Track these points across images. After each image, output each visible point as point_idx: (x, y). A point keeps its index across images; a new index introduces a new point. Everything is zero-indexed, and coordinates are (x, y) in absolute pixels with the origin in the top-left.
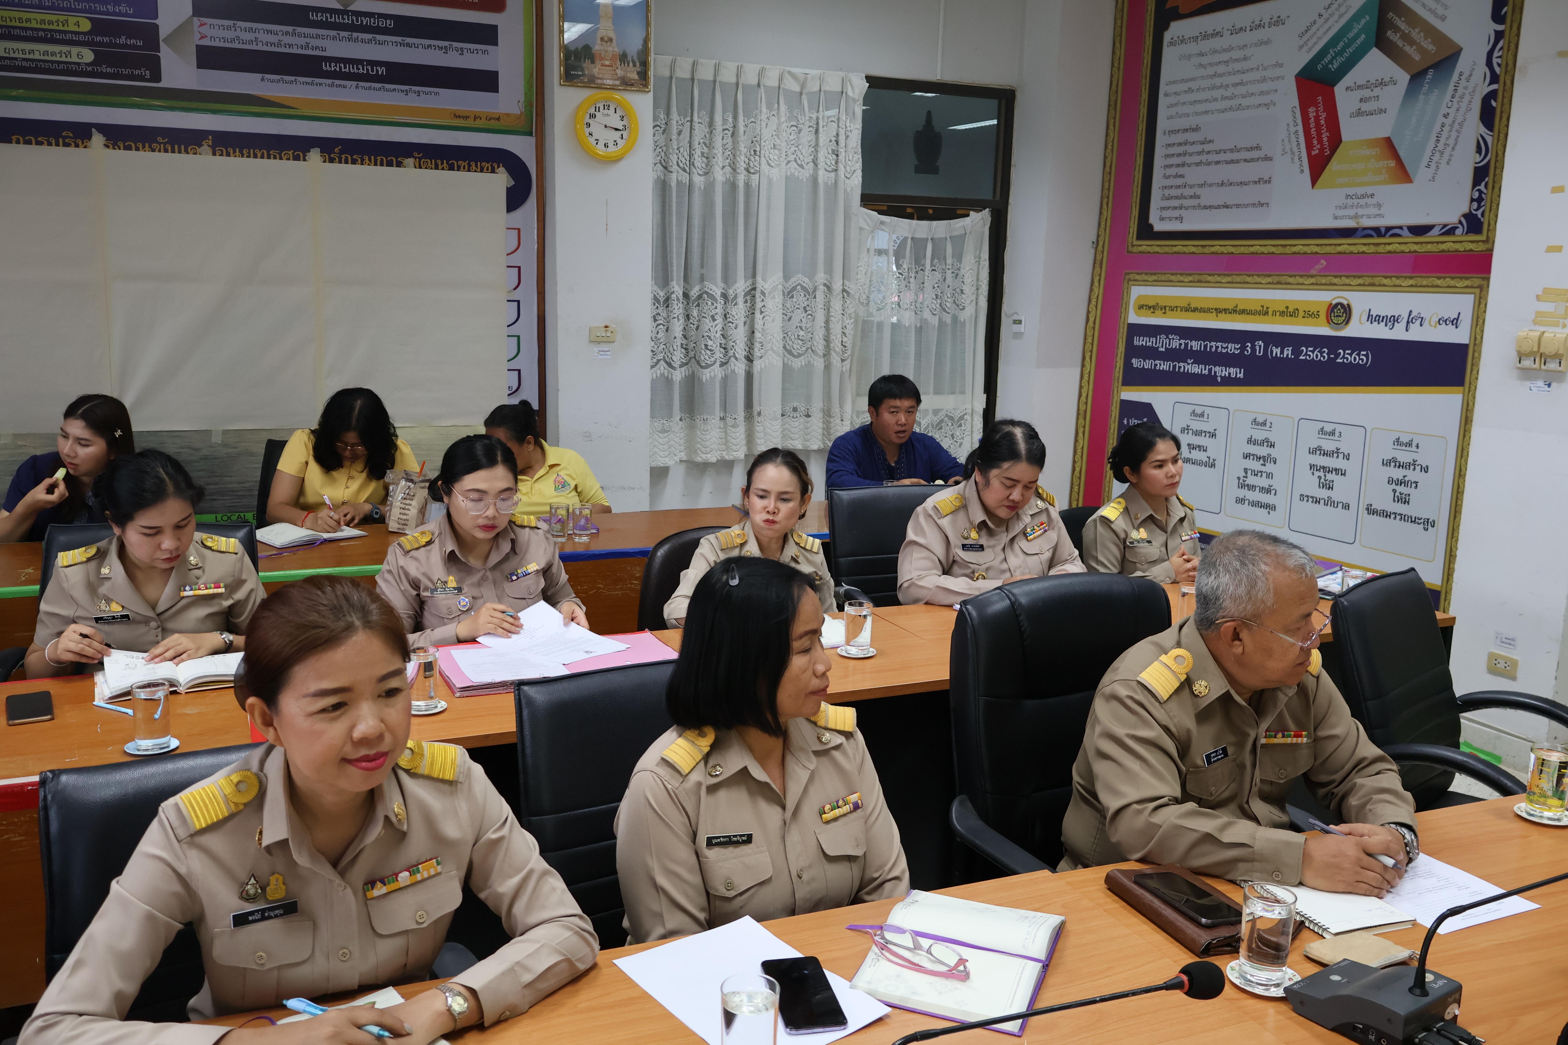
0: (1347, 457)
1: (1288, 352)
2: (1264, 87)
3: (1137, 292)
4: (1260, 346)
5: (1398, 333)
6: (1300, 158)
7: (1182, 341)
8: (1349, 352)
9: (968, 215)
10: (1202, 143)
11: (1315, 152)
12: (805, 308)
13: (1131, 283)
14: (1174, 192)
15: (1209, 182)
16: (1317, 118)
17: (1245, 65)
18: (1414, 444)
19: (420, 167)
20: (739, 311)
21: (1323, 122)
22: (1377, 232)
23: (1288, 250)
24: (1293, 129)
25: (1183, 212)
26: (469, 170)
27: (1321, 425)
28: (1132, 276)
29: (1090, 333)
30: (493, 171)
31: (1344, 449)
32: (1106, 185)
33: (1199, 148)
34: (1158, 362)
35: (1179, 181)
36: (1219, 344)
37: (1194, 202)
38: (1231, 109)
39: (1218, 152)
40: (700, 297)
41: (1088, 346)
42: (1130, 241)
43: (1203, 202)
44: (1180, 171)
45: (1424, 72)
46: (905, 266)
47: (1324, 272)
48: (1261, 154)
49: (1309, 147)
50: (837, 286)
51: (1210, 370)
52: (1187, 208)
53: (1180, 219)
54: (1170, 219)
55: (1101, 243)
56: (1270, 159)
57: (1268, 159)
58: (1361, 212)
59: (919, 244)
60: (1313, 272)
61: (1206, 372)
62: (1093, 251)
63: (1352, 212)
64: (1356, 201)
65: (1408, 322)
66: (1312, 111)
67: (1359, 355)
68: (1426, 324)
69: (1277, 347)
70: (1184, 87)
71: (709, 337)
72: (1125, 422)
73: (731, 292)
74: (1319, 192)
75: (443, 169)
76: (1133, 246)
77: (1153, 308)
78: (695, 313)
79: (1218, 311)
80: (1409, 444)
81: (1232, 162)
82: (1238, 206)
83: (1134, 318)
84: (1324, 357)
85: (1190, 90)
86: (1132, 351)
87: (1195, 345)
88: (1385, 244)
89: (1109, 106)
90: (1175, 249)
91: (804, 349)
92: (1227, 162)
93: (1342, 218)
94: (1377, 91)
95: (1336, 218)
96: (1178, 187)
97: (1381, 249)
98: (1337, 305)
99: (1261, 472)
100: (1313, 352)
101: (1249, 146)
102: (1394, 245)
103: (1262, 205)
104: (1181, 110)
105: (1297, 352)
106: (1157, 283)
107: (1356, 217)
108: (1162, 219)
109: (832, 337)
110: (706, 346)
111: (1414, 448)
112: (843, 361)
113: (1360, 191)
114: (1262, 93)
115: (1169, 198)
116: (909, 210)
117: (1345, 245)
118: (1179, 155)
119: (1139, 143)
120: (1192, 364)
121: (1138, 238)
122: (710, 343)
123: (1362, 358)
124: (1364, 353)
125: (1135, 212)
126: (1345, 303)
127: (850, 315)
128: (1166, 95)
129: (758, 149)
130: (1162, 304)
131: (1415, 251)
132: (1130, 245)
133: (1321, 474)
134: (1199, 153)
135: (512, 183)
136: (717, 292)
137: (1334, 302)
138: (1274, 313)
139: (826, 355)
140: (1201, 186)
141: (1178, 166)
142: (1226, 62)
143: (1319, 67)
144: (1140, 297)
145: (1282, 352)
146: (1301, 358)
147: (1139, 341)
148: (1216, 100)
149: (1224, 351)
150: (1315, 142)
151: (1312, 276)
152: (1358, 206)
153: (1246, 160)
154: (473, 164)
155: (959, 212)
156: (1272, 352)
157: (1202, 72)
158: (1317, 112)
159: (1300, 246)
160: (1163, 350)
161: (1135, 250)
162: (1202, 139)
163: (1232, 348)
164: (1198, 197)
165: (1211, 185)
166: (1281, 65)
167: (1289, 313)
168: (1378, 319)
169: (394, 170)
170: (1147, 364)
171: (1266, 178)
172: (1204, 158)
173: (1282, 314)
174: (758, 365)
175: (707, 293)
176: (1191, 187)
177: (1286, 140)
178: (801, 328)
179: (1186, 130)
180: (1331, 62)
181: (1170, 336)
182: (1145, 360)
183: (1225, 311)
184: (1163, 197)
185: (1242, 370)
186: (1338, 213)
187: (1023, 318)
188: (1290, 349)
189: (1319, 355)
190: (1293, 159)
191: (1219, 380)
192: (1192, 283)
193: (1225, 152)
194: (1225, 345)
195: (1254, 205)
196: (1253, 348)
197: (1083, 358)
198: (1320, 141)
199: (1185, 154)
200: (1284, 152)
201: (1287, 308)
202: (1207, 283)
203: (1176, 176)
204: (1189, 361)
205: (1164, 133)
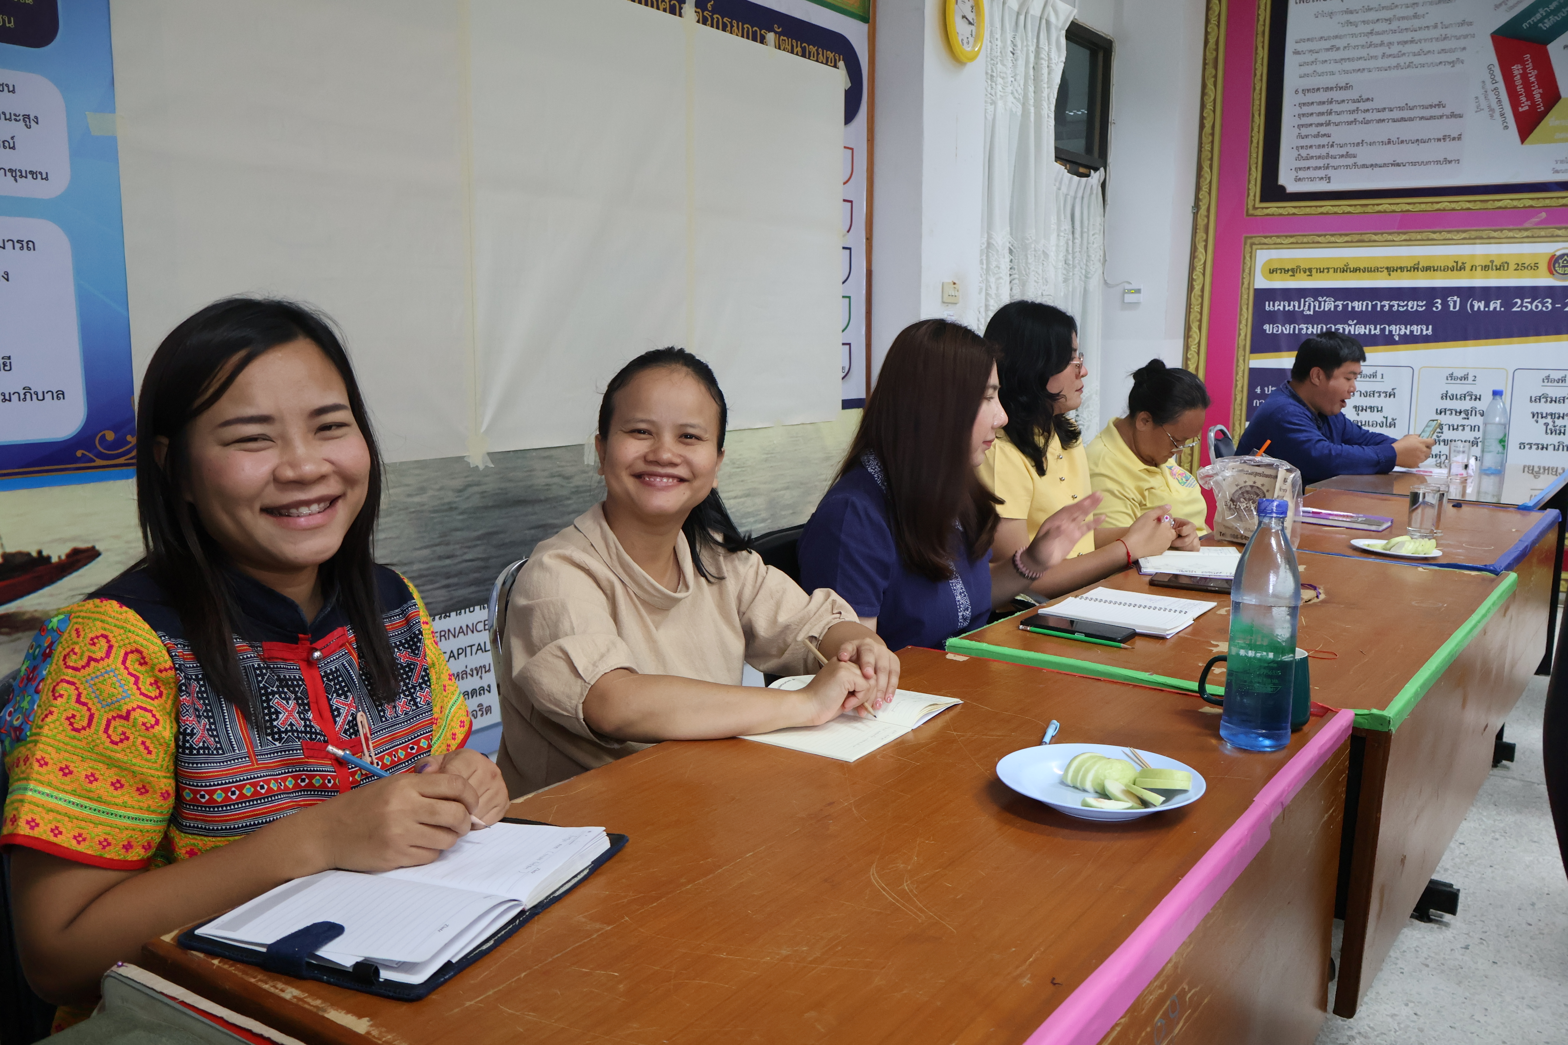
1: (1496, 305)
2: (1447, 45)
3: (1263, 257)
4: (1455, 302)
6: (1502, 115)
7: (1340, 303)
9: (1090, 174)
10: (1354, 101)
11: (1524, 108)
13: (1254, 247)
14: (1314, 152)
15: (1368, 140)
16: (1524, 76)
17: (1417, 23)
19: (779, 48)
21: (1532, 79)
23: (1489, 205)
24: (1490, 87)
25: (1330, 172)
26: (817, 60)
27: (1547, 373)
28: (1256, 240)
29: (1195, 302)
30: (835, 66)
32: (1207, 146)
33: (1353, 106)
34: (1303, 326)
35: (1324, 141)
36: (1395, 303)
37: (1350, 161)
38: (1398, 67)
39: (1380, 110)
42: (1250, 204)
43: (1360, 161)
44: (1323, 130)
47: (1543, 225)
48: (1447, 111)
49: (1515, 103)
51: (1383, 330)
52: (1336, 168)
53: (1328, 179)
54: (1312, 179)
55: (1203, 208)
56: (1459, 116)
57: (1453, 115)
59: (1074, 202)
60: (1527, 225)
61: (1378, 332)
62: (1192, 216)
66: (1517, 70)
69: (1479, 301)
70: (1327, 44)
72: (1258, 390)
74: (1528, 146)
75: (797, 54)
76: (1255, 208)
77: (1293, 272)
79: (1390, 270)
81: (1403, 119)
82: (1414, 164)
83: (1261, 282)
84: (1547, 307)
85: (1332, 48)
86: (1261, 317)
87: (1358, 306)
89: (1205, 64)
90: (1321, 210)
92: (1394, 121)
93: (1563, 171)
95: (1557, 172)
96: (1320, 146)
98: (1562, 256)
99: (1463, 426)
100: (1531, 303)
101: (1427, 103)
103: (1450, 162)
104: (1320, 68)
105: (1508, 304)
106: (1296, 245)
108: (1298, 180)
114: (1443, 51)
115: (1310, 158)
118: (1321, 114)
119: (1257, 102)
120: (1355, 325)
121: (1263, 200)
125: (1256, 175)
128: (1296, 53)
130: (1305, 266)
132: (1250, 206)
133: (1549, 420)
134: (1352, 112)
135: (849, 84)
137: (1558, 253)
138: (1474, 268)
140: (1357, 144)
141: (1320, 125)
142: (1389, 20)
143: (1525, 26)
144: (1270, 261)
145: (1487, 305)
146: (1515, 309)
147: (1272, 306)
148: (1376, 57)
149: (1401, 309)
150: (1523, 99)
151: (1527, 230)
153: (1422, 118)
156: (1472, 306)
157: (1352, 30)
158: (1524, 69)
159: (1506, 200)
160: (1312, 313)
161: (1258, 212)
162: (1356, 97)
163: (1414, 306)
164: (1353, 156)
165: (1371, 144)
166: (1470, 24)
167: (1494, 266)
169: (757, 45)
170: (1288, 329)
171: (1455, 135)
172: (1360, 117)
173: (1485, 268)
176: (1342, 146)
177: (1482, 98)
180: (1541, 21)
181: (1320, 299)
182: (1283, 325)
183: (1402, 269)
184: (1299, 158)
185: (1430, 327)
186: (1559, 167)
187: (1142, 287)
188: (1498, 302)
189: (1540, 306)
190: (1492, 116)
191: (1397, 338)
192: (1349, 244)
193: (1391, 110)
194: (1402, 303)
195: (1438, 162)
196: (1445, 304)
197: (1188, 329)
198: (1530, 96)
199: (1330, 113)
200: (1479, 109)
201: (1492, 262)
202: (1372, 243)
203: (1317, 136)
204: (1350, 322)
205: (1297, 92)
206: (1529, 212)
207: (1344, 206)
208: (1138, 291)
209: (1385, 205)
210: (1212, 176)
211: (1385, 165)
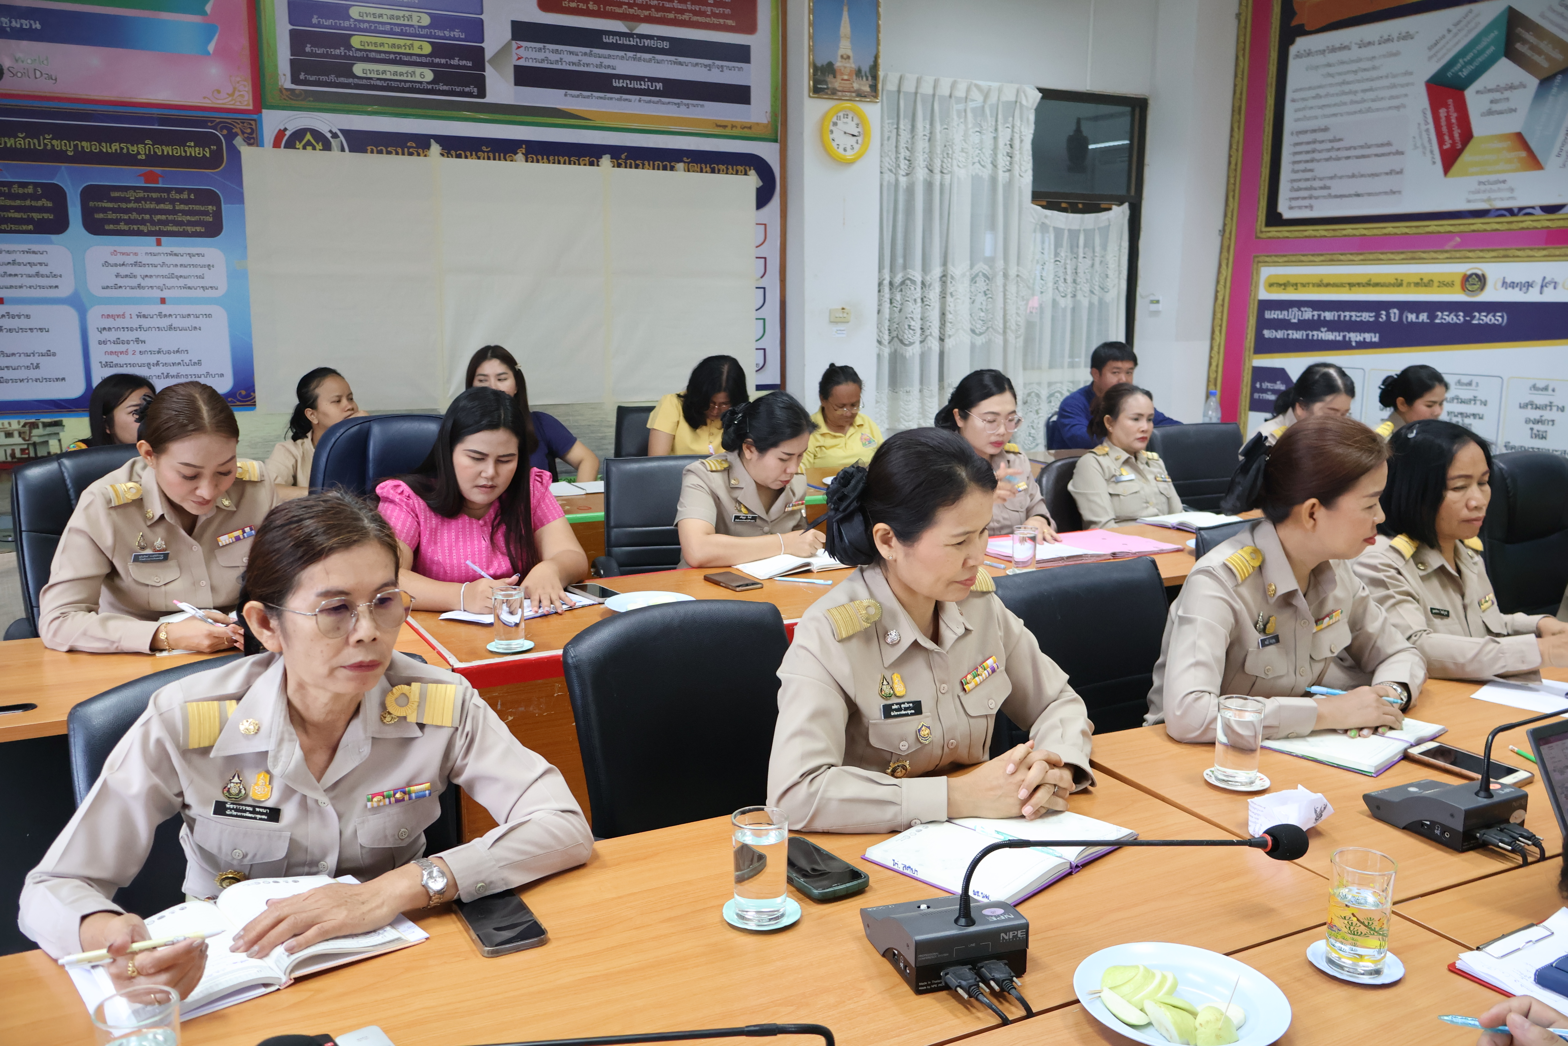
0: (1485, 403)
1: (1424, 317)
2: (1394, 92)
3: (1267, 273)
4: (1395, 314)
5: (1533, 296)
6: (1432, 152)
7: (1316, 313)
8: (1484, 314)
9: (1110, 209)
10: (1331, 141)
11: (1447, 146)
12: (985, 292)
13: (1260, 264)
14: (1303, 185)
15: (1339, 174)
16: (1448, 118)
17: (1374, 74)
18: (1550, 388)
19: (689, 171)
20: (934, 295)
21: (1454, 121)
22: (1511, 212)
23: (1421, 230)
24: (1424, 127)
25: (1313, 202)
26: (727, 173)
27: (1458, 377)
28: (1261, 259)
29: (1219, 310)
30: (746, 174)
31: (1481, 396)
32: (1232, 181)
33: (1328, 145)
34: (1290, 332)
35: (1308, 175)
36: (1353, 314)
37: (1325, 192)
38: (1360, 111)
39: (1348, 149)
40: (903, 283)
41: (1218, 321)
42: (1258, 228)
43: (1333, 192)
44: (1309, 166)
45: (1554, 76)
46: (1063, 254)
47: (1458, 247)
48: (1393, 149)
49: (1441, 142)
50: (1013, 272)
51: (1344, 337)
52: (1317, 198)
53: (1311, 207)
54: (1300, 207)
55: (1228, 231)
56: (1402, 153)
57: (1397, 153)
58: (1493, 195)
59: (1074, 234)
60: (1447, 248)
61: (1340, 338)
62: (1219, 239)
63: (1484, 196)
64: (1488, 187)
65: (1542, 287)
66: (1443, 112)
67: (1494, 316)
68: (1559, 287)
69: (1412, 313)
70: (1312, 93)
71: (912, 318)
72: (1258, 385)
73: (928, 278)
74: (1451, 180)
76: (1262, 232)
77: (1285, 286)
78: (898, 297)
79: (1351, 285)
80: (1546, 389)
81: (1363, 157)
82: (1369, 194)
83: (1264, 294)
84: (1460, 320)
85: (1318, 96)
86: (1263, 323)
87: (1329, 316)
88: (1517, 222)
89: (1233, 111)
90: (1306, 234)
91: (984, 328)
92: (1358, 157)
93: (1474, 201)
94: (1507, 94)
95: (1469, 201)
96: (1307, 180)
97: (1514, 226)
98: (1471, 275)
100: (1448, 316)
101: (1380, 142)
102: (1527, 222)
103: (1395, 193)
104: (1309, 113)
105: (1432, 317)
106: (1287, 263)
107: (1489, 200)
108: (1291, 208)
109: (1008, 317)
110: (909, 326)
111: (1550, 392)
112: (1016, 338)
113: (1493, 177)
114: (1392, 98)
115: (1299, 189)
116: (1064, 205)
117: (1478, 224)
118: (1308, 152)
119: (1265, 143)
120: (1326, 332)
121: (1267, 225)
122: (913, 323)
123: (1499, 319)
124: (1499, 314)
125: (1263, 203)
126: (1479, 272)
127: (1023, 297)
128: (1293, 101)
129: (950, 152)
130: (1293, 281)
131: (1548, 227)
132: (1258, 231)
134: (1328, 150)
135: (761, 184)
136: (918, 278)
137: (1469, 273)
138: (1409, 284)
139: (1005, 332)
140: (1331, 178)
141: (1307, 161)
142: (1355, 72)
143: (1449, 74)
144: (1269, 277)
145: (1417, 317)
146: (1437, 321)
147: (1269, 315)
148: (1345, 104)
149: (1358, 319)
150: (1446, 138)
151: (1447, 252)
152: (1491, 191)
153: (1376, 155)
154: (730, 167)
155: (1103, 206)
156: (1407, 317)
157: (1330, 80)
158: (1448, 112)
159: (1433, 226)
160: (1296, 321)
161: (1263, 236)
162: (1331, 137)
163: (1367, 316)
164: (1329, 188)
165: (1341, 177)
166: (1411, 74)
167: (1423, 283)
168: (1513, 285)
169: (668, 173)
170: (1280, 334)
171: (1398, 170)
172: (1333, 154)
173: (1417, 284)
174: (949, 343)
175: (909, 279)
176: (1321, 179)
177: (1417, 138)
178: (981, 309)
179: (1314, 131)
180: (1461, 70)
181: (1303, 309)
182: (1276, 331)
183: (1359, 284)
184: (1293, 190)
185: (1377, 335)
186: (1472, 197)
187: (1161, 298)
188: (1425, 314)
189: (1455, 318)
190: (1424, 153)
191: (1354, 344)
192: (1323, 262)
193: (1355, 148)
194: (1359, 314)
195: (1386, 193)
196: (1388, 316)
197: (1213, 332)
198: (1451, 137)
199: (1314, 151)
200: (1416, 147)
201: (1422, 279)
202: (1339, 262)
203: (1304, 171)
204: (1323, 329)
205: (1292, 134)
206: (1450, 235)
207: (1321, 230)
208: (1158, 302)
209: (1349, 229)
210: (1234, 205)
211: (1350, 196)
